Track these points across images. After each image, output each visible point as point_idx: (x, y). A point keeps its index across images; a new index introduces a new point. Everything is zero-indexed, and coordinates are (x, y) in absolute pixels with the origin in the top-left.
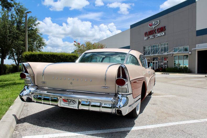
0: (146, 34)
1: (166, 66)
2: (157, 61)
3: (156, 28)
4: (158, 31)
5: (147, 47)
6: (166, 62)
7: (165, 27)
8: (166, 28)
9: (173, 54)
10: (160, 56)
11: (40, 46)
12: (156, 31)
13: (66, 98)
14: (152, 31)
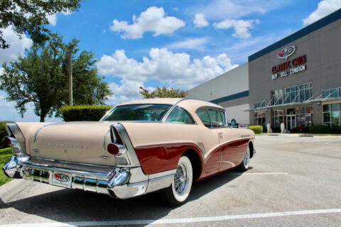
0: (275, 70)
1: (310, 122)
2: (294, 113)
3: (291, 59)
4: (293, 64)
5: (276, 92)
6: (310, 115)
7: (305, 56)
8: (307, 58)
9: (321, 102)
10: (299, 106)
12: (291, 64)
13: (59, 173)
14: (284, 64)
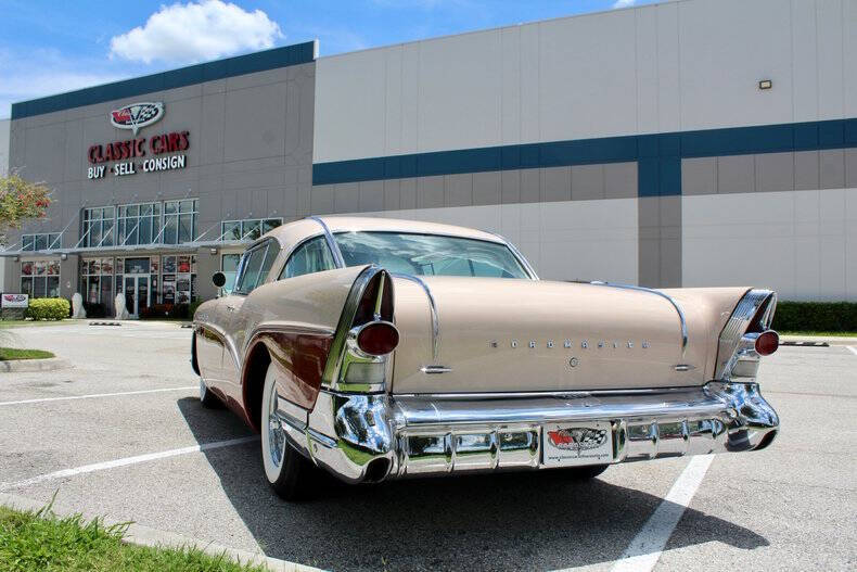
0: (96, 154)
1: (188, 294)
2: (147, 271)
3: (149, 135)
4: (154, 146)
5: (97, 211)
6: (188, 276)
7: (186, 135)
8: (190, 138)
9: (218, 248)
10: (159, 252)
12: (147, 147)
13: (564, 427)
14: (127, 144)
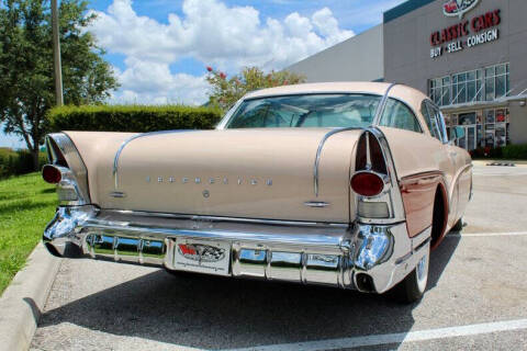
0: (436, 39)
1: (504, 138)
2: (473, 123)
3: (470, 18)
4: (474, 27)
5: (439, 81)
6: (503, 125)
7: (498, 12)
8: (501, 15)
9: (525, 101)
10: (483, 108)
11: (100, 89)
12: (469, 27)
13: (191, 242)
14: (455, 28)
